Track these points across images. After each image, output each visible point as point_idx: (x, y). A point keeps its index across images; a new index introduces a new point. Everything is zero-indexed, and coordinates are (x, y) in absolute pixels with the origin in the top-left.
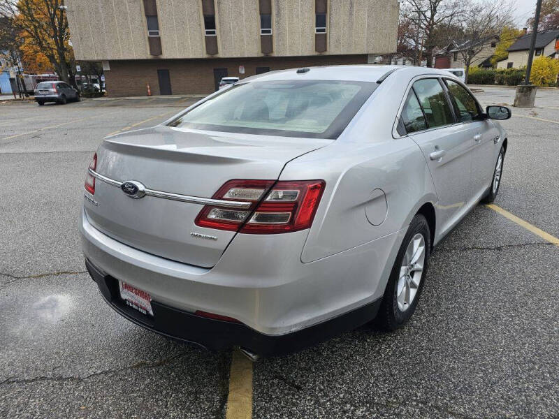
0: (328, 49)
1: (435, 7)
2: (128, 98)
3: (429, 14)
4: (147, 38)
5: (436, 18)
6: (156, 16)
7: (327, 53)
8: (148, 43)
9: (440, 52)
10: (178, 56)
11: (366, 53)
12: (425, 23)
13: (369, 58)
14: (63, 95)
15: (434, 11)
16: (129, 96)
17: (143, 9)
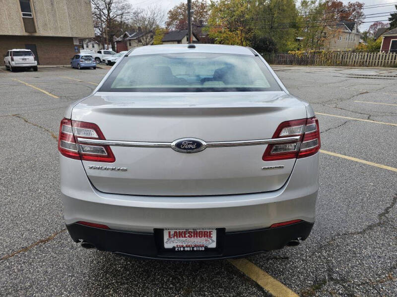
0: (37, 31)
1: (109, 8)
3: (106, 12)
5: (111, 15)
7: (37, 34)
9: (119, 39)
11: (70, 36)
12: (105, 17)
13: (74, 40)
15: (109, 10)
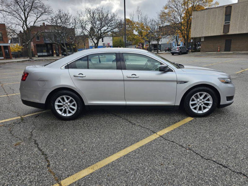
2: (207, 53)
4: (223, 25)
6: (230, 15)
8: (223, 28)
10: (237, 32)
14: (181, 51)
16: (207, 52)
17: (224, 12)
